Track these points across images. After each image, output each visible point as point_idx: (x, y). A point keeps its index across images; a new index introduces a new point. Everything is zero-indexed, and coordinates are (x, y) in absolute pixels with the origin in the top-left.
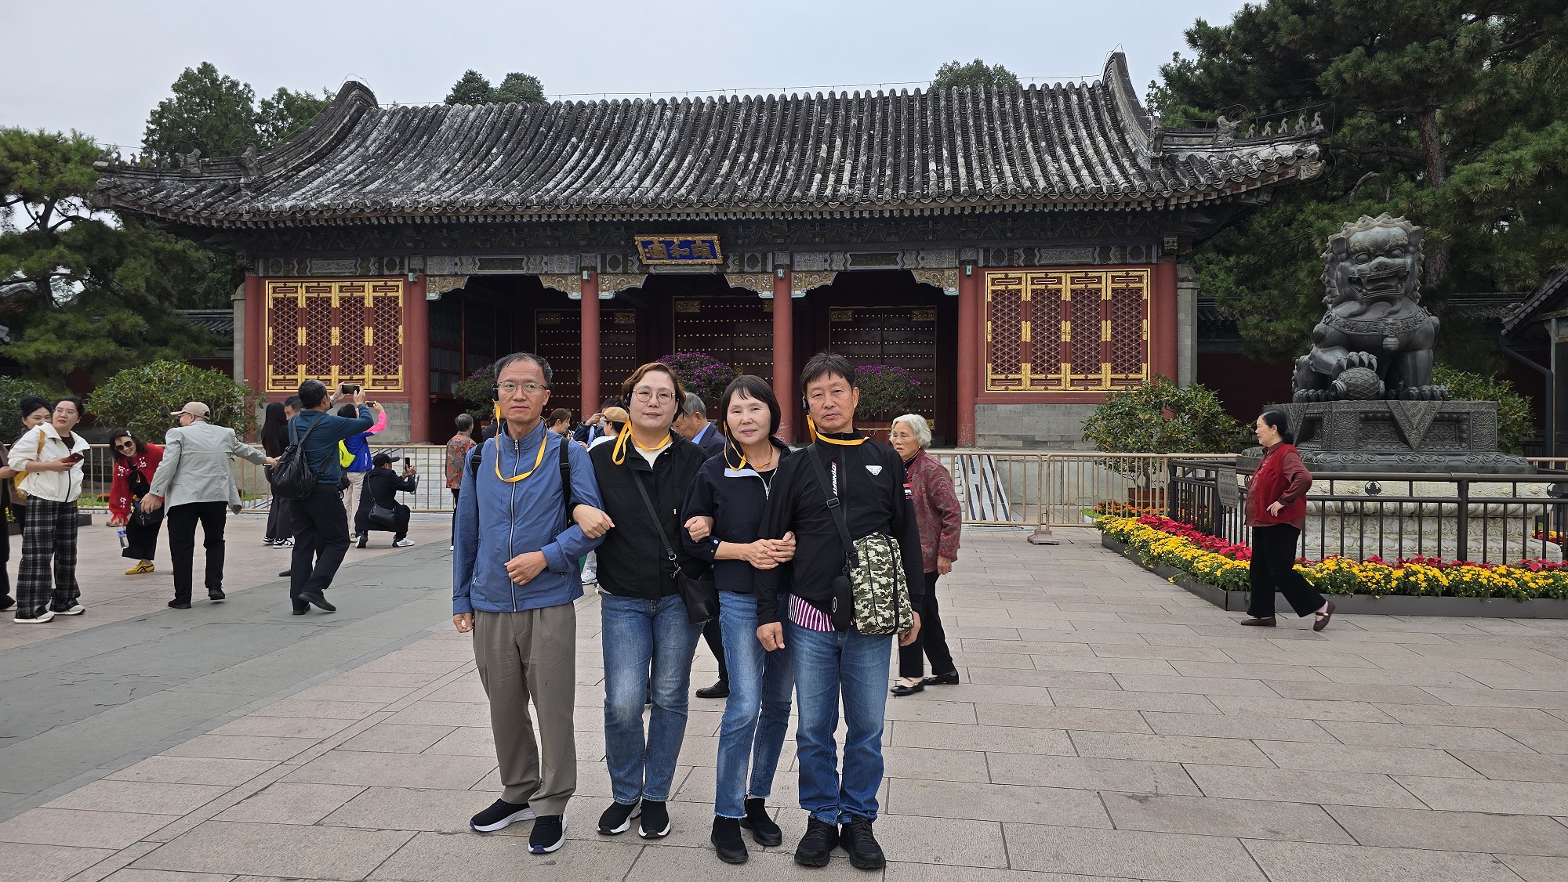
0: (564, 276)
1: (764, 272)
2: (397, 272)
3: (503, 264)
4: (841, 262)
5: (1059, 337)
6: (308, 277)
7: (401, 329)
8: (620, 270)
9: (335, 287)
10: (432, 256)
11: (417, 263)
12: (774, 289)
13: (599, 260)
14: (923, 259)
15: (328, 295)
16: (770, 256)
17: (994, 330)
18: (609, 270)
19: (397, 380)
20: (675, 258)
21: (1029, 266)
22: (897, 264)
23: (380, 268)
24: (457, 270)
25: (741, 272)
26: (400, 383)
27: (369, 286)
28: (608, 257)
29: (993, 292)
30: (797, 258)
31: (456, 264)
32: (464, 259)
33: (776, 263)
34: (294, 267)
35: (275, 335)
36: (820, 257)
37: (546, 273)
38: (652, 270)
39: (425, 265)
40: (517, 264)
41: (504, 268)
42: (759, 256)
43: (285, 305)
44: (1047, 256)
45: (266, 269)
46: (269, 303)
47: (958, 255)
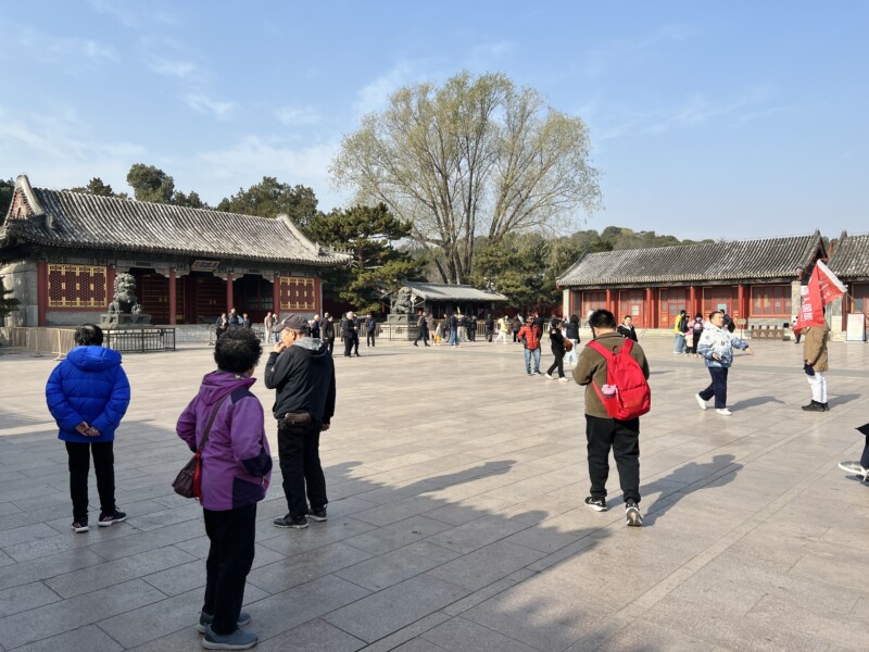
0: (164, 269)
1: (226, 273)
2: (105, 264)
4: (246, 271)
5: (296, 295)
6: (68, 264)
7: (105, 285)
8: (183, 269)
9: (78, 268)
10: (119, 259)
12: (228, 277)
13: (176, 266)
14: (266, 272)
15: (75, 271)
16: (227, 268)
17: (282, 293)
18: (180, 269)
19: (104, 303)
20: (202, 267)
21: (290, 276)
22: (260, 273)
23: (99, 262)
25: (219, 272)
27: (92, 268)
28: (180, 265)
29: (281, 282)
30: (235, 269)
31: (127, 263)
34: (62, 259)
35: (51, 285)
36: (241, 270)
37: (159, 268)
38: (193, 270)
39: (116, 262)
40: (149, 265)
42: (224, 268)
43: (56, 276)
44: (293, 274)
45: (49, 260)
46: (49, 272)
47: (274, 272)
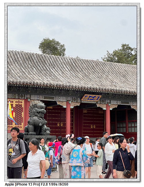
1: (105, 104)
2: (23, 98)
4: (119, 103)
8: (76, 101)
10: (32, 94)
13: (71, 99)
16: (106, 100)
18: (73, 101)
23: (19, 97)
24: (38, 99)
25: (101, 104)
28: (73, 98)
30: (111, 101)
31: (38, 97)
32: (40, 96)
33: (107, 102)
36: (115, 101)
39: (30, 97)
40: (53, 98)
41: (50, 99)
42: (104, 100)
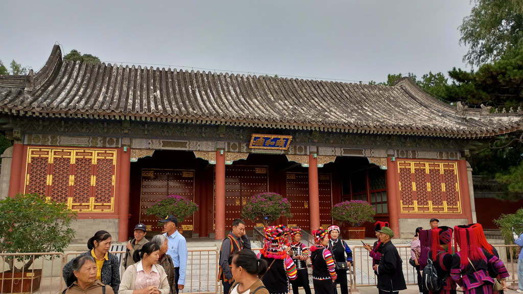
0: (207, 152)
1: (306, 155)
2: (114, 146)
3: (176, 144)
4: (339, 152)
5: (426, 189)
6: (57, 146)
7: (114, 177)
8: (237, 150)
9: (74, 152)
10: (136, 138)
11: (126, 141)
12: (310, 163)
13: (226, 145)
14: (373, 153)
15: (69, 157)
16: (308, 147)
17: (402, 185)
18: (231, 150)
19: (110, 206)
20: (266, 146)
21: (414, 158)
22: (363, 154)
23: (104, 142)
24: (150, 146)
25: (295, 154)
26: (112, 208)
27: (95, 153)
28: (231, 144)
29: (400, 169)
30: (320, 149)
31: (149, 143)
32: (154, 141)
33: (311, 151)
34: (48, 140)
35: (31, 178)
36: (330, 149)
37: (199, 151)
38: (253, 151)
40: (184, 145)
41: (176, 147)
42: (303, 147)
43: (39, 162)
44: (420, 155)
45: (30, 140)
46: (29, 160)
47: (386, 152)
